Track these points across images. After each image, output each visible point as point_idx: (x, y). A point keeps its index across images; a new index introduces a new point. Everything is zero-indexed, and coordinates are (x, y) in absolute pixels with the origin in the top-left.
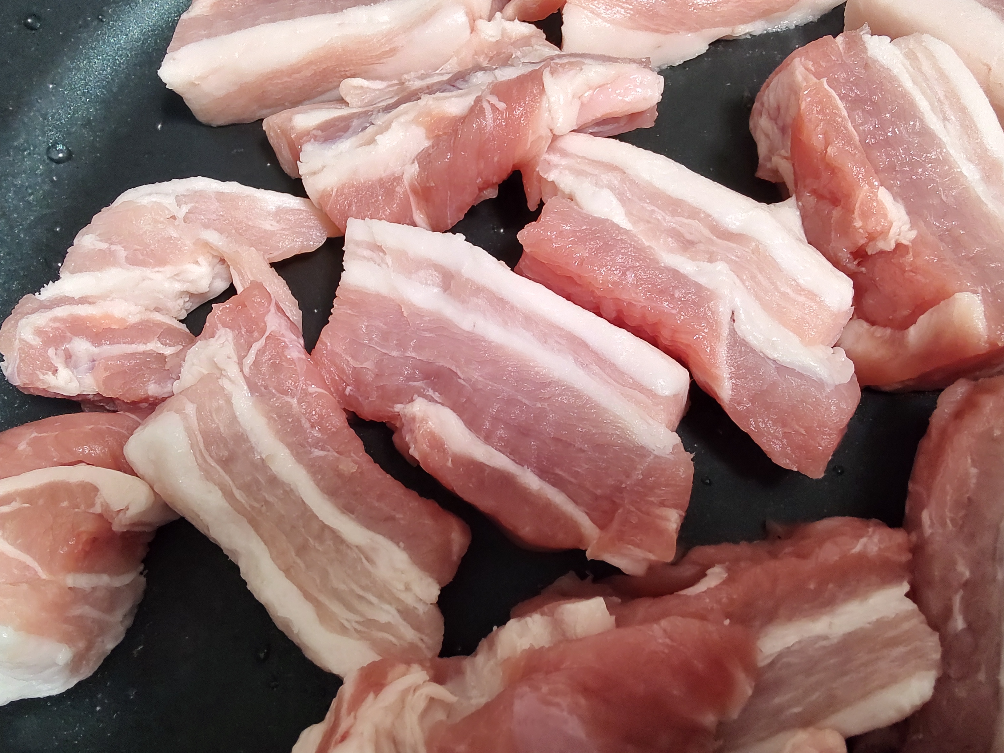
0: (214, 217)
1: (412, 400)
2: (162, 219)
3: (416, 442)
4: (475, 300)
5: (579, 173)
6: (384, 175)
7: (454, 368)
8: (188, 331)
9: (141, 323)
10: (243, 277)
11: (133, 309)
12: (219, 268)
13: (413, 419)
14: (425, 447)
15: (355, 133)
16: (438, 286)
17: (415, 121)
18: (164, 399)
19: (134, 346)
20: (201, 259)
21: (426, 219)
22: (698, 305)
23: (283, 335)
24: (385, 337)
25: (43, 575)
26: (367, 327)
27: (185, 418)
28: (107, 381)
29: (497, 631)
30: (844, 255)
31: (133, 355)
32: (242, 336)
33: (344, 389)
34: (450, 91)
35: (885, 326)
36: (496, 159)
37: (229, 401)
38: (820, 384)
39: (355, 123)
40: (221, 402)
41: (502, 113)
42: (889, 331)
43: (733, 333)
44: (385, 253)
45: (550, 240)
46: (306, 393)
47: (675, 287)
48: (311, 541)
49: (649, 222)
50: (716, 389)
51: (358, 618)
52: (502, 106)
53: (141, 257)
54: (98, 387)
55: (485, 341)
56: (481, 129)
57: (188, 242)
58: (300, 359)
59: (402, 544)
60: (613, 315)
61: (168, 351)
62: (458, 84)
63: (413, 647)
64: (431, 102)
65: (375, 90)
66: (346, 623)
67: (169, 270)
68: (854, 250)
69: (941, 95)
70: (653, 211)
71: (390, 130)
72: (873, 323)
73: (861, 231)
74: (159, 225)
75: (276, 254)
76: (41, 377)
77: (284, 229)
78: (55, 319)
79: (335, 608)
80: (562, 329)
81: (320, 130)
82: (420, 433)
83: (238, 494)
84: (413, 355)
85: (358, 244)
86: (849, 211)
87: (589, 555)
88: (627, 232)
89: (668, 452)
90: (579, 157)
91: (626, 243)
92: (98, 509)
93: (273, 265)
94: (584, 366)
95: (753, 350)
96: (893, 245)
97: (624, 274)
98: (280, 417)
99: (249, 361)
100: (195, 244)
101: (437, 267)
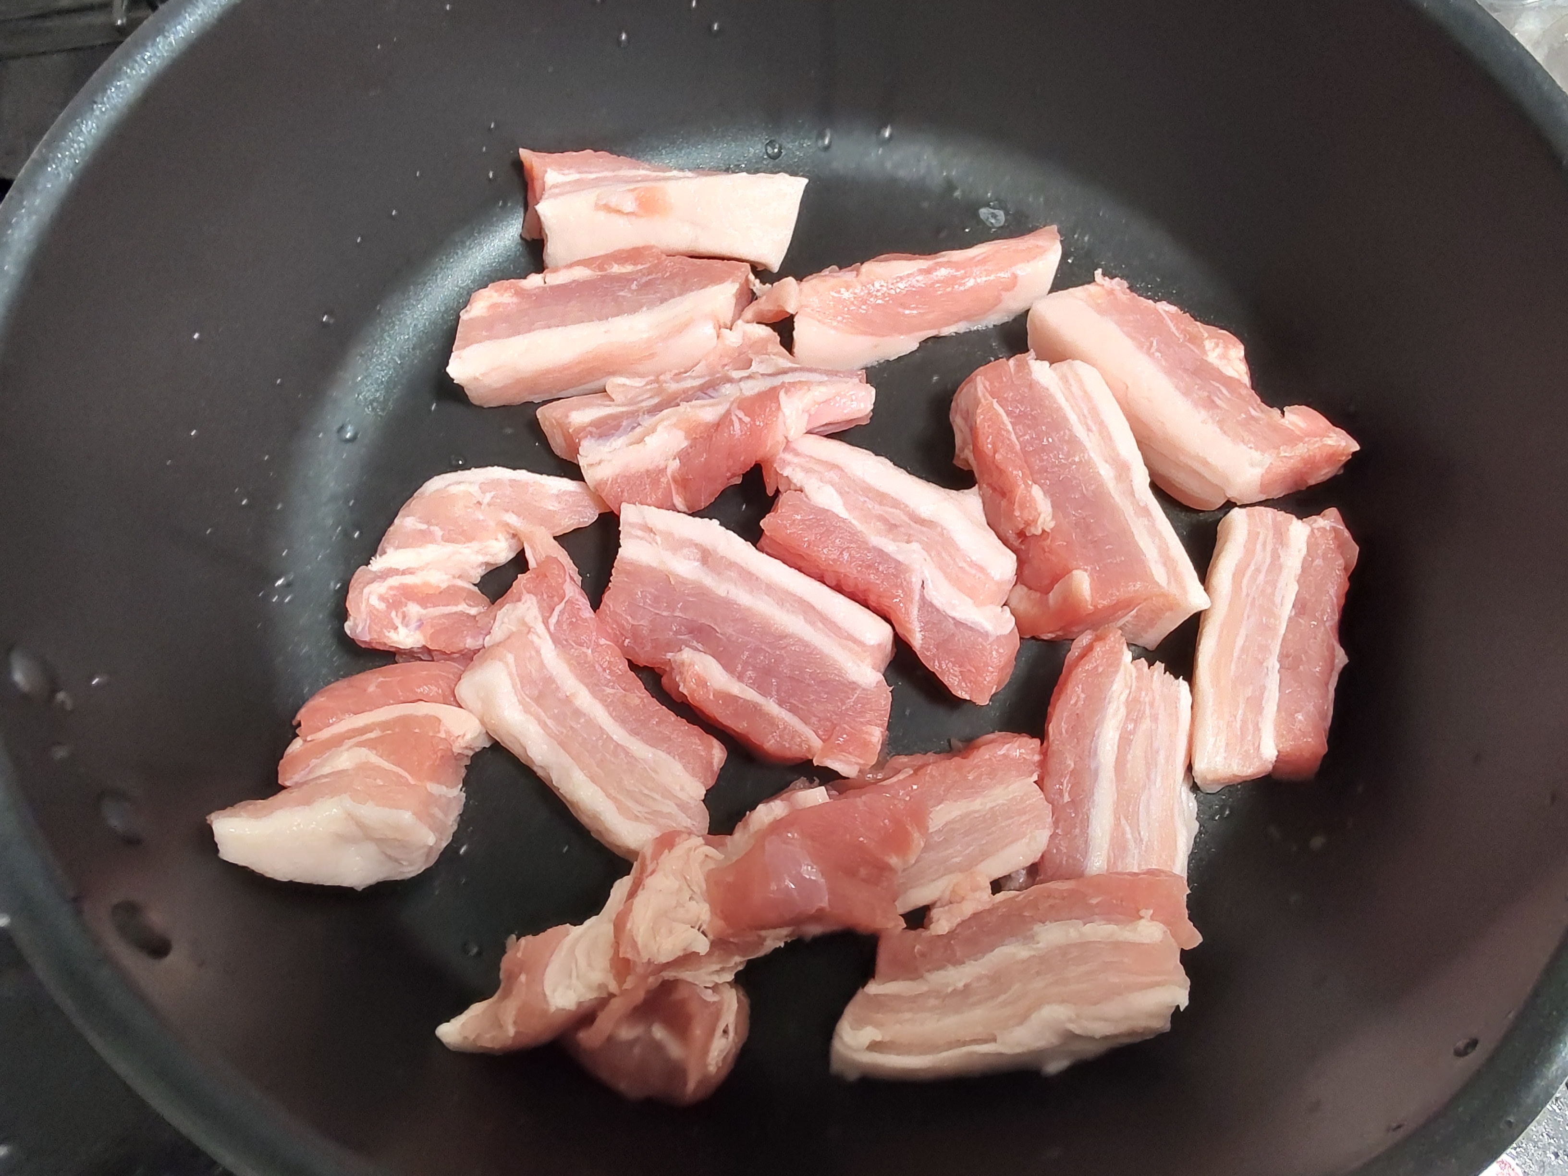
0: (510, 500)
1: (681, 650)
2: (470, 505)
3: (685, 682)
4: (729, 573)
5: (808, 471)
6: (650, 468)
7: (713, 625)
8: (483, 592)
9: (448, 587)
10: (535, 551)
11: (445, 577)
12: (514, 539)
13: (683, 664)
14: (692, 685)
15: (626, 432)
16: (698, 560)
17: (676, 426)
18: (480, 650)
19: (449, 607)
20: (502, 536)
21: (683, 502)
22: (896, 577)
23: (577, 600)
24: (656, 599)
25: (412, 781)
26: (642, 592)
27: (507, 665)
28: (433, 637)
29: (749, 815)
30: (1011, 534)
31: (449, 616)
32: (544, 600)
33: (625, 642)
34: (703, 399)
35: (1036, 591)
36: (742, 459)
37: (538, 652)
38: (986, 635)
39: (625, 423)
40: (533, 653)
41: (746, 424)
42: (1039, 595)
43: (922, 597)
44: (655, 534)
45: (786, 527)
46: (598, 645)
47: (879, 563)
48: (609, 756)
49: (862, 509)
50: (910, 639)
51: (647, 810)
52: (747, 419)
53: (454, 536)
54: (426, 641)
55: (736, 604)
56: (731, 436)
57: (491, 523)
58: (591, 618)
59: (677, 758)
60: (833, 584)
61: (473, 611)
62: (710, 392)
63: (689, 828)
64: (689, 409)
65: (637, 388)
66: (638, 814)
67: (475, 545)
68: (1018, 531)
69: (1086, 412)
70: (865, 501)
71: (656, 433)
72: (1030, 588)
73: (1019, 519)
74: (468, 510)
75: (557, 529)
76: (387, 634)
77: (563, 509)
78: (391, 588)
79: (630, 803)
80: (795, 595)
81: (595, 427)
82: (688, 676)
83: (550, 723)
84: (680, 614)
85: (632, 525)
86: (1012, 503)
87: (816, 763)
88: (844, 520)
89: (873, 686)
90: (807, 456)
91: (843, 529)
92: (442, 736)
93: (555, 538)
94: (812, 624)
95: (938, 610)
96: (1039, 532)
97: (841, 553)
98: (579, 664)
99: (553, 620)
100: (497, 525)
101: (696, 545)
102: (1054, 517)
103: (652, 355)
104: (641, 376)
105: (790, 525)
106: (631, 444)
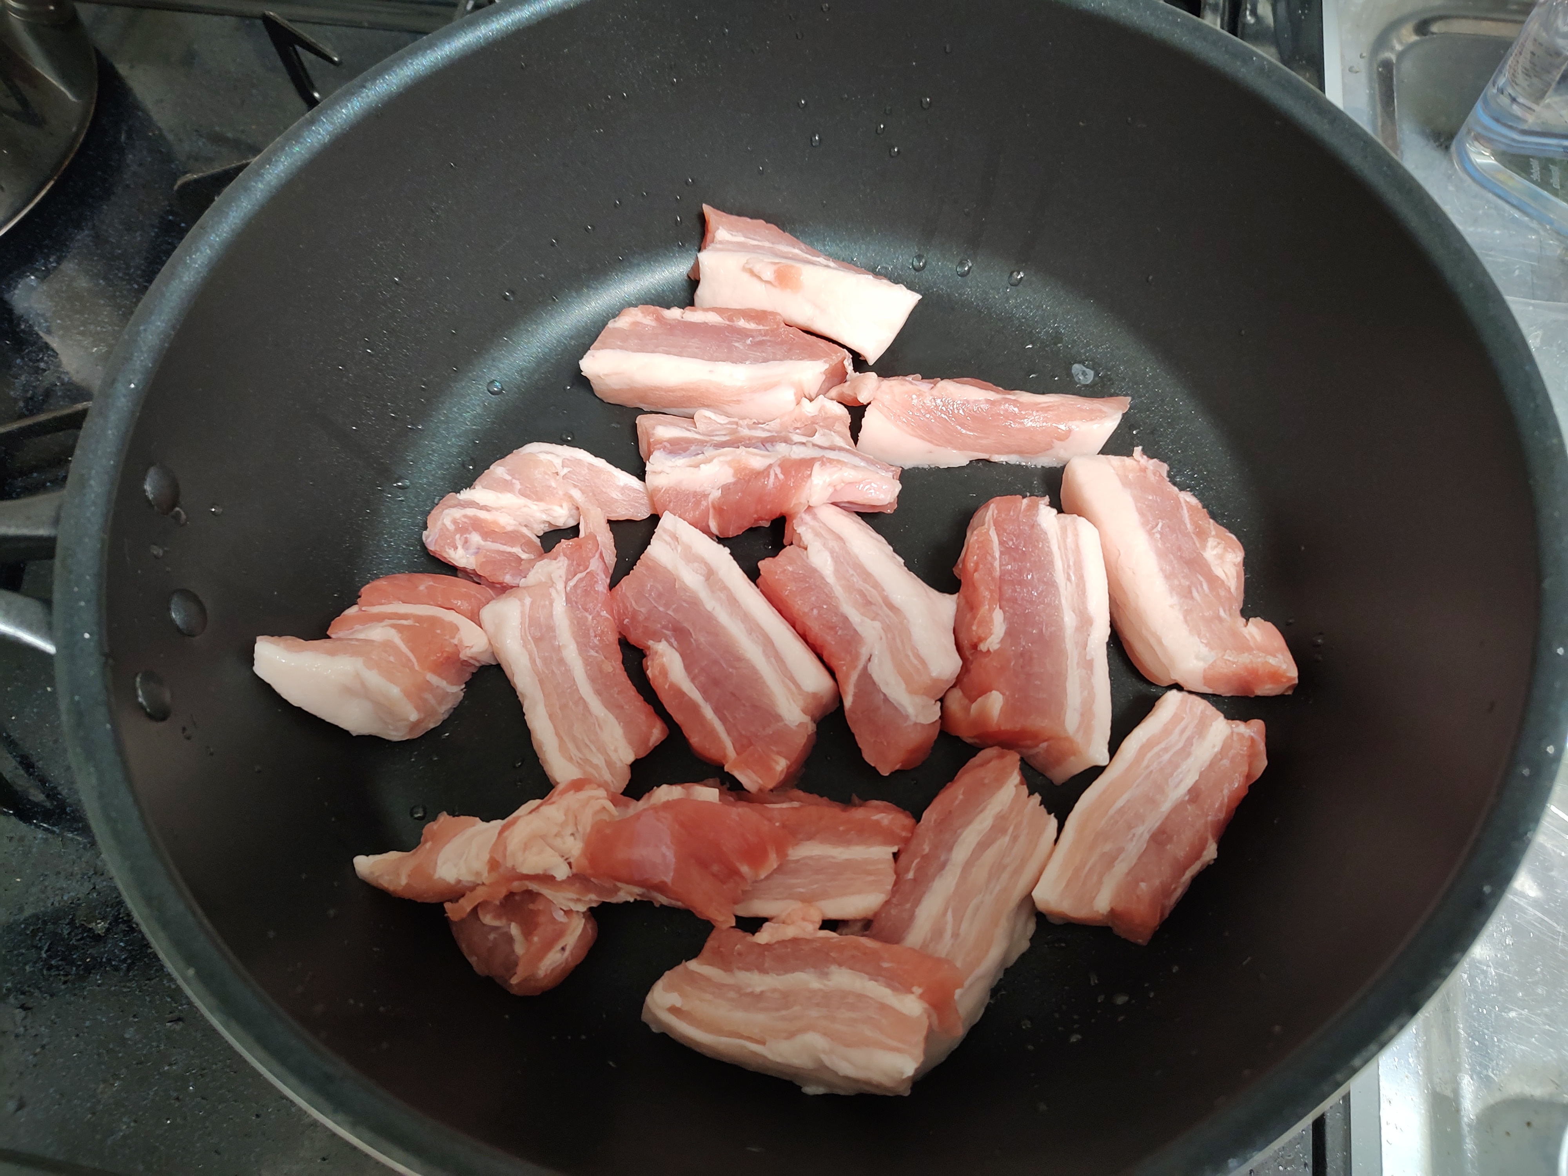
0: (582, 479)
1: (660, 641)
2: (549, 473)
3: (652, 667)
4: (720, 593)
5: (817, 534)
6: (698, 490)
7: (691, 631)
8: (540, 544)
9: (512, 532)
10: (588, 525)
11: (512, 522)
12: (574, 511)
13: (656, 652)
14: (657, 673)
15: (691, 455)
16: (702, 576)
17: (729, 463)
18: (512, 587)
19: (505, 547)
20: (565, 505)
21: (716, 526)
22: (852, 644)
23: (598, 574)
24: (660, 596)
25: (417, 667)
26: (651, 586)
27: (523, 605)
28: (483, 564)
30: (964, 646)
31: (503, 553)
32: (573, 565)
33: (624, 620)
34: (760, 449)
36: (769, 507)
37: (551, 604)
38: (907, 717)
39: (693, 448)
40: (547, 603)
41: (779, 480)
42: (967, 700)
43: (865, 668)
44: (678, 543)
45: (776, 573)
46: (599, 615)
47: (840, 628)
48: (571, 703)
49: (848, 581)
50: (844, 699)
51: (581, 756)
52: (781, 476)
53: (529, 493)
54: (476, 566)
55: (716, 621)
56: (764, 486)
57: (560, 493)
58: (602, 592)
59: (622, 724)
61: (524, 556)
62: (768, 445)
63: (606, 783)
64: (744, 453)
65: (716, 424)
66: (574, 757)
67: (543, 505)
68: (970, 645)
69: (1071, 563)
70: (852, 575)
71: (711, 464)
73: (974, 633)
74: (546, 477)
75: (613, 515)
76: (447, 550)
77: (624, 500)
78: (465, 516)
79: (571, 746)
80: (763, 630)
81: (670, 444)
82: (657, 662)
83: (538, 661)
84: (672, 614)
85: (665, 530)
86: (974, 618)
87: (726, 769)
88: (828, 583)
90: (823, 522)
91: (823, 590)
92: (456, 641)
93: (609, 522)
94: (767, 657)
95: (873, 683)
96: (986, 649)
97: (812, 610)
98: (578, 623)
99: (572, 583)
100: (564, 495)
101: (706, 564)
102: (1002, 641)
103: (738, 402)
104: (728, 415)
105: (780, 573)
106: (690, 466)
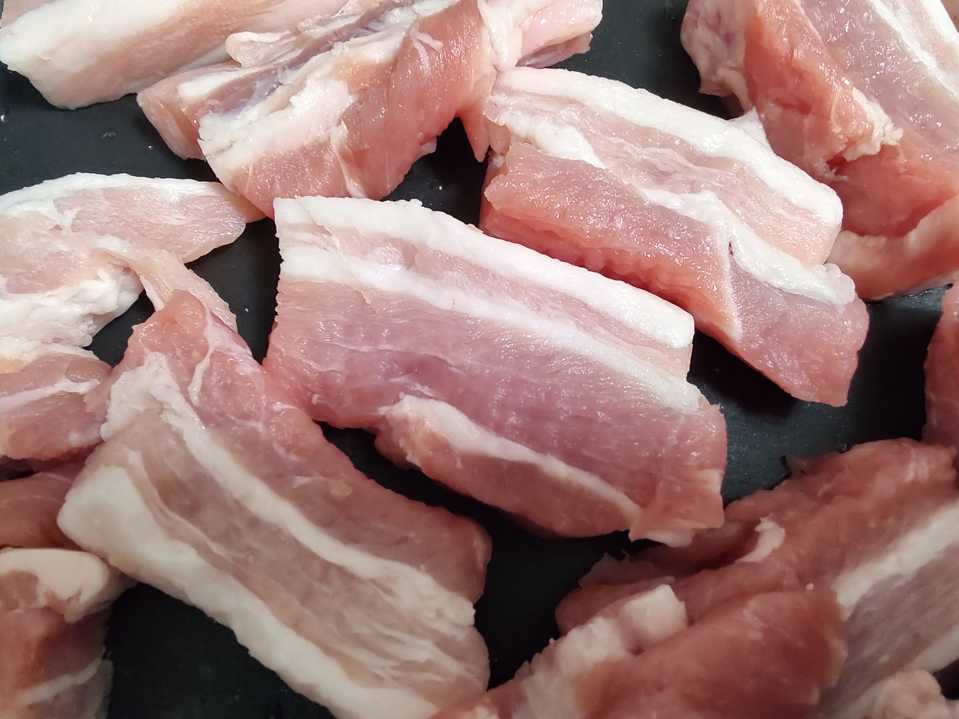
0: (106, 219)
1: (398, 400)
2: (43, 232)
3: (413, 445)
4: (450, 273)
5: (533, 112)
6: (306, 143)
7: (441, 356)
10: (159, 287)
11: (27, 345)
12: (124, 278)
13: (405, 421)
14: (425, 451)
15: (262, 97)
16: (400, 263)
17: (333, 75)
18: (91, 449)
19: (39, 391)
20: (101, 273)
21: (361, 187)
22: (695, 241)
23: (229, 350)
24: (349, 330)
26: (325, 323)
27: (129, 469)
29: (555, 646)
30: (821, 165)
31: (41, 402)
32: (178, 358)
33: (310, 399)
34: (364, 35)
36: (437, 108)
37: (179, 439)
38: (831, 307)
39: (259, 85)
40: (172, 442)
41: (437, 53)
44: (329, 234)
45: (524, 193)
46: (272, 414)
47: (667, 227)
48: (316, 585)
50: (725, 330)
51: (392, 663)
52: (437, 45)
53: (26, 282)
55: (470, 319)
56: (417, 74)
57: (83, 255)
58: (255, 374)
59: (423, 567)
60: (601, 266)
61: (82, 388)
62: (373, 25)
63: (461, 682)
64: (347, 50)
65: (268, 44)
66: (379, 672)
67: (63, 292)
68: (830, 157)
70: (621, 145)
71: (306, 89)
73: (841, 137)
74: (43, 240)
75: (191, 251)
77: (193, 222)
79: (362, 657)
80: (554, 292)
81: (217, 99)
83: (216, 548)
84: (388, 347)
85: (293, 227)
86: (823, 117)
87: (633, 536)
88: (602, 172)
89: (695, 409)
90: (528, 94)
91: (604, 185)
93: (189, 265)
94: (587, 329)
95: (757, 282)
96: (878, 148)
97: (612, 220)
98: (246, 447)
99: (195, 387)
100: (92, 256)
101: (395, 242)
102: (899, 126)
104: (275, 29)
105: (530, 189)
106: (272, 111)
